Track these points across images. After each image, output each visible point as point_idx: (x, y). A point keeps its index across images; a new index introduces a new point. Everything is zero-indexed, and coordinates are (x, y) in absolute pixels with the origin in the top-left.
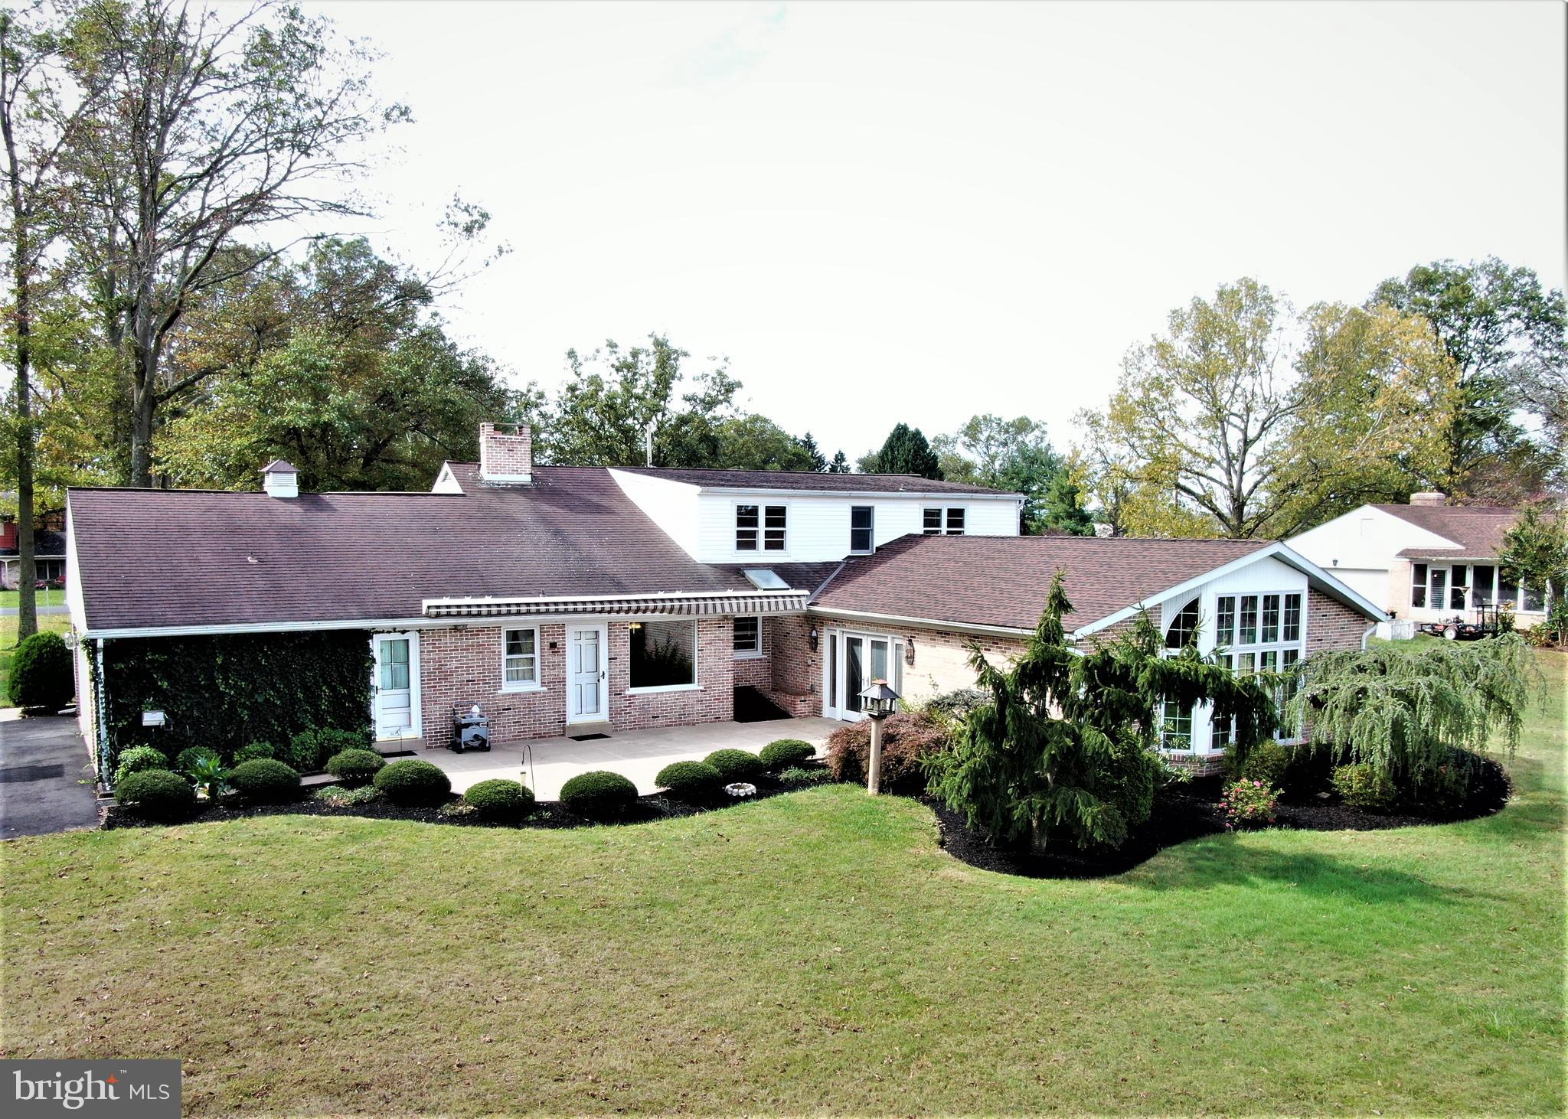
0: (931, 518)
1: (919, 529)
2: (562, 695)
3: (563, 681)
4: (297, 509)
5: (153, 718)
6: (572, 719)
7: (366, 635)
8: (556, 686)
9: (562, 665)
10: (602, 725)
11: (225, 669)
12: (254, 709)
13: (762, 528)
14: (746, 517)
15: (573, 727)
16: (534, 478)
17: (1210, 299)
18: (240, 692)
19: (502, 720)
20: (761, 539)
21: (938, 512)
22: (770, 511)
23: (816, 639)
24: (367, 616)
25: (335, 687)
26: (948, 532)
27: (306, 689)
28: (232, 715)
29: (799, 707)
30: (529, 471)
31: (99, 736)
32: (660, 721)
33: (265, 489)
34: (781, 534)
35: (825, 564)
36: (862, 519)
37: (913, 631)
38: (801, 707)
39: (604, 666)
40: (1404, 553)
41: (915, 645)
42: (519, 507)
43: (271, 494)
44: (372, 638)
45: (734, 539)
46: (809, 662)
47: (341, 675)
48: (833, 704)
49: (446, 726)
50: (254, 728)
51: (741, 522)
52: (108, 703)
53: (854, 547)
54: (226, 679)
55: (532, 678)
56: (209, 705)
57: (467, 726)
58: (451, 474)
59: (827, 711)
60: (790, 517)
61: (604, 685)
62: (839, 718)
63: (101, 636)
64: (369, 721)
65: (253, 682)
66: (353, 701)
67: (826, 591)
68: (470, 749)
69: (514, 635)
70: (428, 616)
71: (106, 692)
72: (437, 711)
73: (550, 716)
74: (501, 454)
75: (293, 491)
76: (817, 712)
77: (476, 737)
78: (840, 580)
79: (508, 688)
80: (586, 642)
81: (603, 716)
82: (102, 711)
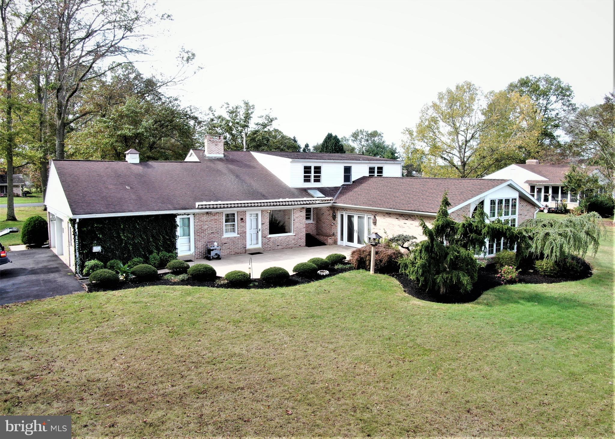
0: (372, 170)
1: (367, 174)
2: (244, 238)
3: (245, 233)
4: (140, 168)
5: (97, 249)
6: (248, 247)
7: (174, 216)
8: (243, 234)
9: (245, 227)
10: (259, 249)
11: (123, 230)
12: (134, 245)
13: (313, 174)
14: (307, 170)
15: (249, 250)
16: (225, 156)
17: (453, 89)
18: (128, 238)
19: (224, 247)
20: (312, 178)
21: (374, 168)
22: (316, 168)
23: (335, 216)
24: (176, 209)
25: (164, 236)
26: (378, 176)
27: (153, 236)
28: (126, 247)
29: (329, 241)
30: (223, 153)
31: (76, 256)
32: (280, 247)
33: (126, 160)
34: (319, 177)
35: (335, 187)
36: (347, 170)
37: (376, 213)
38: (330, 241)
39: (260, 226)
40: (527, 182)
41: (377, 217)
42: (221, 166)
43: (129, 162)
44: (176, 217)
45: (303, 178)
46: (332, 224)
47: (166, 231)
48: (342, 239)
49: (202, 250)
50: (134, 252)
51: (305, 172)
52: (79, 243)
53: (345, 181)
54: (124, 234)
55: (234, 231)
56: (117, 244)
57: (213, 250)
58: (194, 154)
59: (339, 242)
60: (323, 170)
61: (260, 233)
62: (344, 245)
63: (78, 217)
64: (176, 249)
65: (134, 234)
66: (171, 241)
67: (338, 198)
68: (214, 259)
69: (227, 215)
70: (198, 208)
71: (78, 239)
72: (200, 245)
73: (240, 245)
74: (213, 147)
75: (137, 161)
76: (335, 243)
77: (216, 254)
78: (342, 193)
79: (226, 235)
80: (253, 218)
81: (260, 245)
82: (77, 247)
